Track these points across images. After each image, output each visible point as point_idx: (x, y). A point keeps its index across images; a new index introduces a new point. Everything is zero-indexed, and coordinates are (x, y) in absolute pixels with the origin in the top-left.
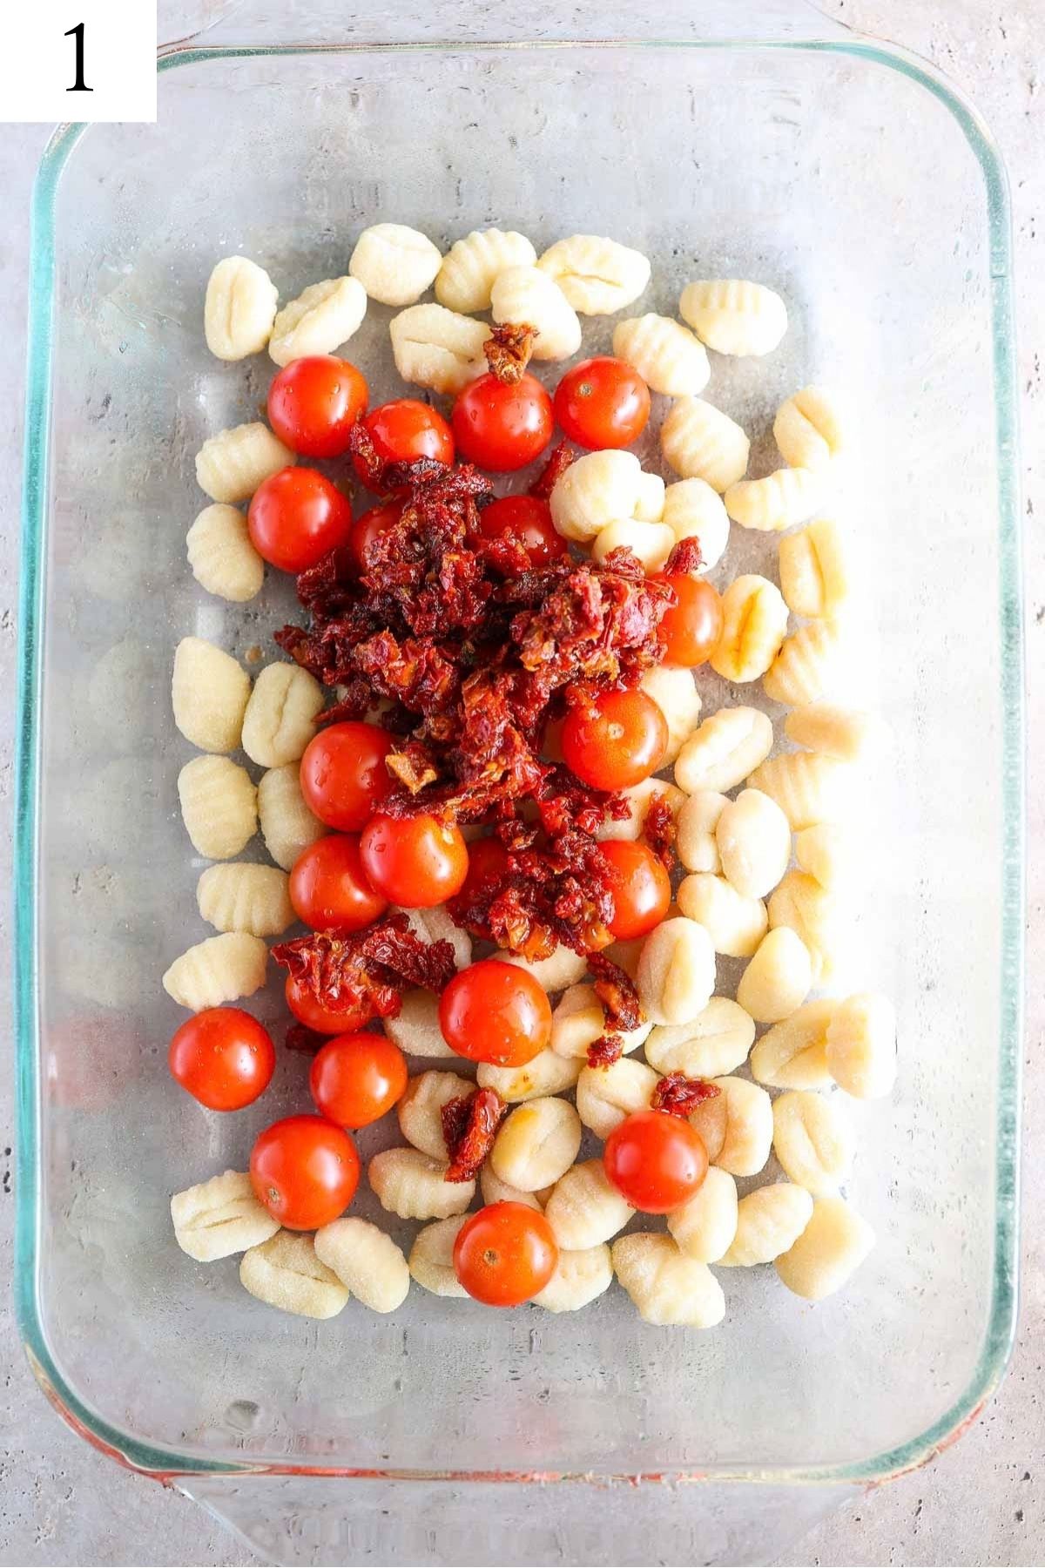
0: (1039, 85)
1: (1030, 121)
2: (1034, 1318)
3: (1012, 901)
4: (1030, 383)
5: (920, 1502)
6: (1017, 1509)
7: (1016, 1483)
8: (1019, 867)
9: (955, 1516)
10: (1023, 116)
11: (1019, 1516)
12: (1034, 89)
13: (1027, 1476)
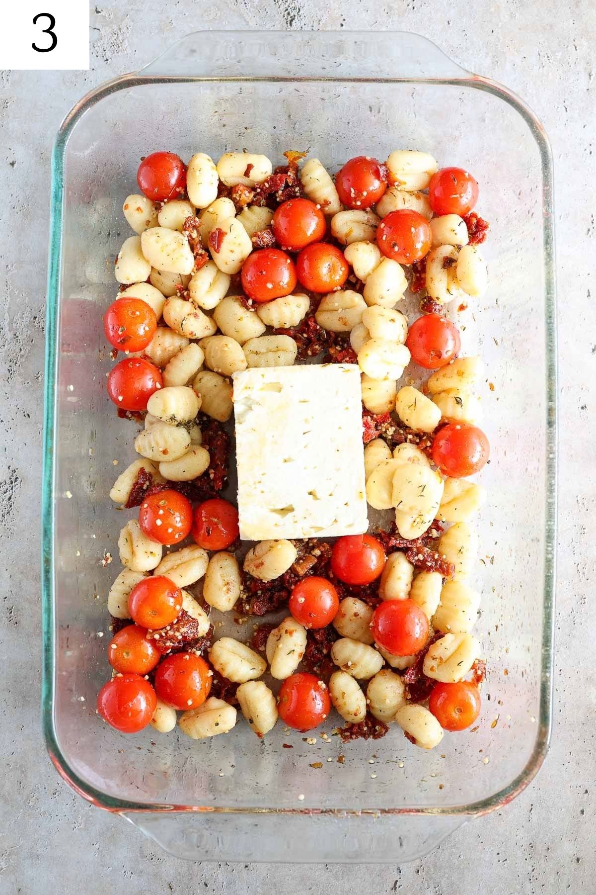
0: (594, 75)
1: (589, 94)
2: (590, 711)
3: (551, 521)
4: (589, 230)
5: (532, 805)
6: (581, 809)
7: (581, 795)
8: (554, 503)
9: (550, 812)
10: (585, 90)
11: (582, 812)
12: (592, 77)
13: (586, 792)
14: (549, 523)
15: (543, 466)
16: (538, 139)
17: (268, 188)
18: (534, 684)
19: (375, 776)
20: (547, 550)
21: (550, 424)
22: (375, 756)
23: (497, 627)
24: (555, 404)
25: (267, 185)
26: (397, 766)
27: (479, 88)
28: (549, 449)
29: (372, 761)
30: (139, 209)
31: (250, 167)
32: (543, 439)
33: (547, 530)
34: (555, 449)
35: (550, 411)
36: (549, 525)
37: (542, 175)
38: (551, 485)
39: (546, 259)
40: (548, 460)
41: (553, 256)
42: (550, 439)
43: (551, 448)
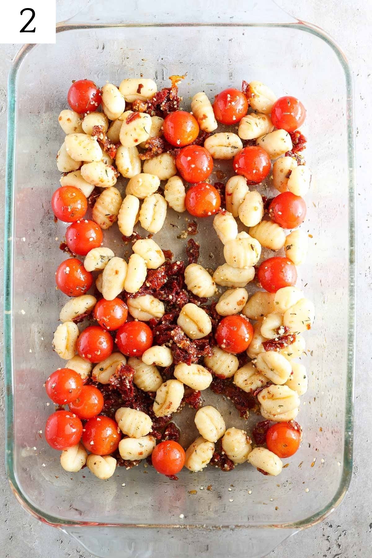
3: (352, 329)
8: (354, 317)
14: (350, 330)
15: (347, 291)
16: (343, 65)
17: (155, 102)
18: (340, 440)
19: (232, 500)
20: (349, 348)
21: (352, 262)
22: (232, 486)
23: (315, 399)
24: (355, 248)
25: (155, 99)
26: (247, 492)
27: (302, 30)
28: (350, 279)
29: (230, 489)
30: (69, 120)
31: (140, 86)
32: (346, 273)
33: (349, 335)
34: (355, 279)
35: (352, 253)
36: (350, 332)
37: (346, 90)
38: (352, 305)
39: (349, 148)
40: (350, 287)
41: (354, 147)
42: (352, 272)
43: (352, 278)
